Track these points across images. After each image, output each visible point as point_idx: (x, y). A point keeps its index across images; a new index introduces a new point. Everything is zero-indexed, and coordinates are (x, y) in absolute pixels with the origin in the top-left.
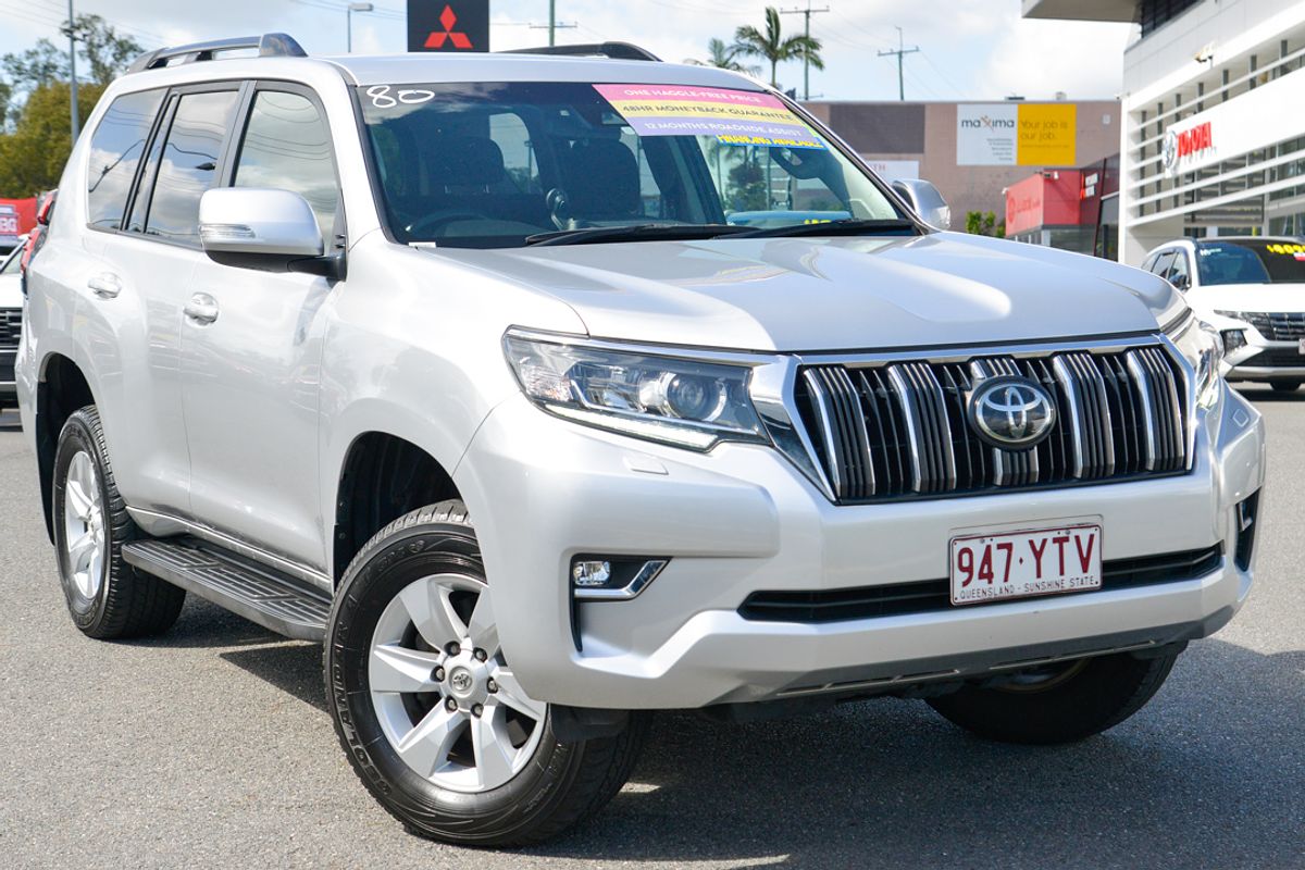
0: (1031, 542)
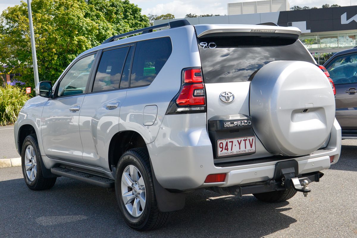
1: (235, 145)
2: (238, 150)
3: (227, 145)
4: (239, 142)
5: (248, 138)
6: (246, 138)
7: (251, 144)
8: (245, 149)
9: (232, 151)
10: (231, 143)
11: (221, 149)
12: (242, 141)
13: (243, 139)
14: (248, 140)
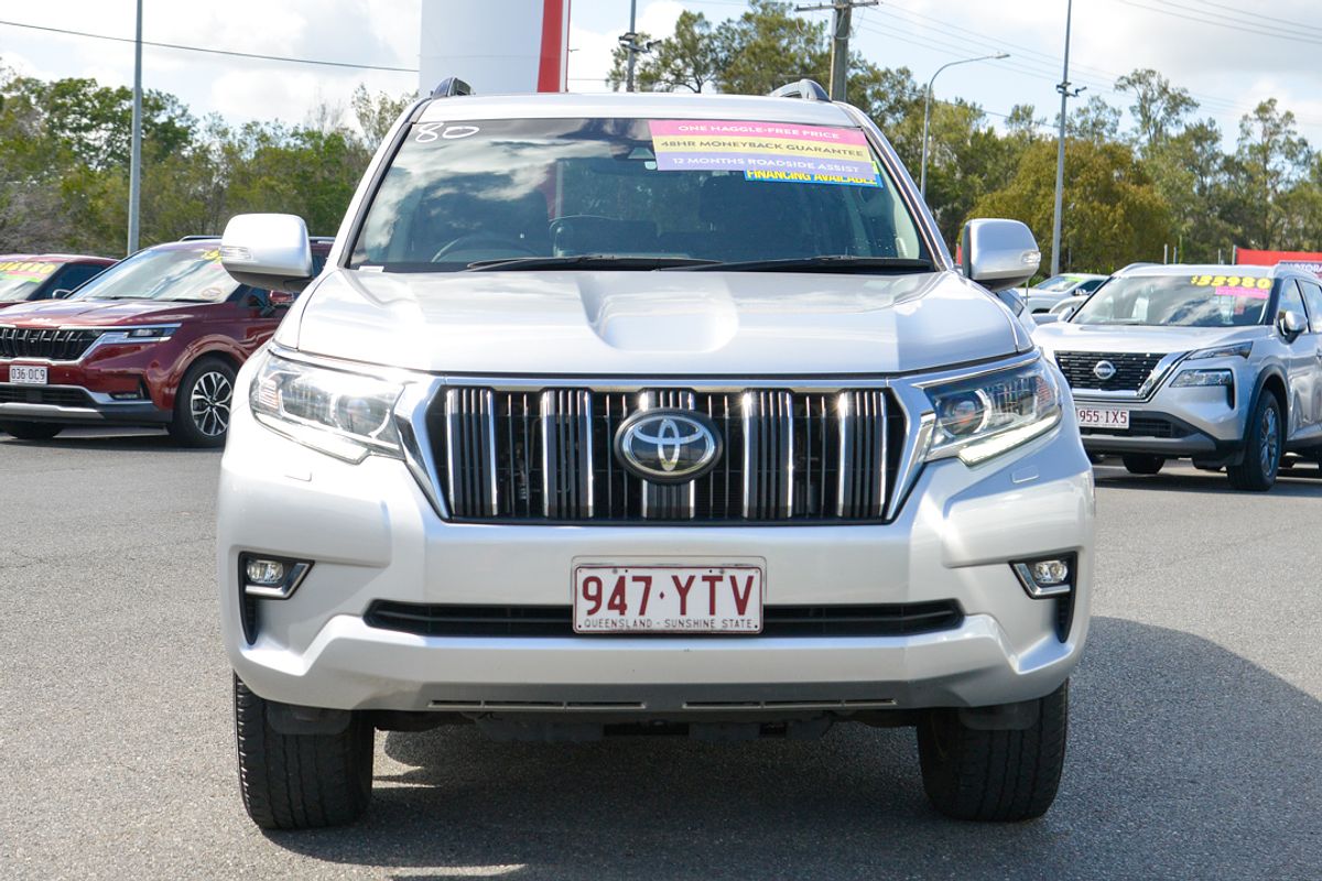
0: (675, 579)
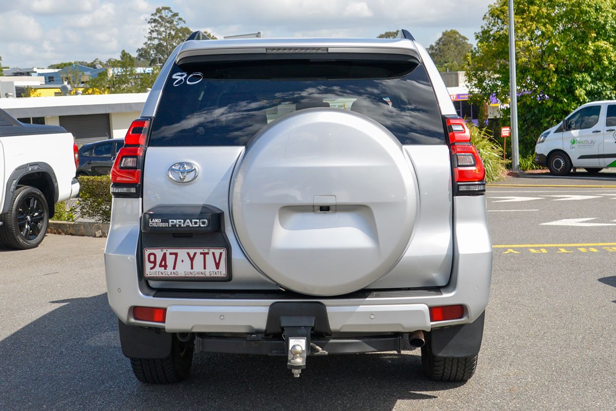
1: (182, 261)
2: (189, 270)
3: (164, 258)
4: (192, 256)
5: (212, 251)
6: (206, 251)
7: (217, 261)
8: (203, 270)
9: (174, 271)
10: (174, 256)
11: (152, 265)
12: (198, 255)
13: (202, 251)
14: (211, 255)
